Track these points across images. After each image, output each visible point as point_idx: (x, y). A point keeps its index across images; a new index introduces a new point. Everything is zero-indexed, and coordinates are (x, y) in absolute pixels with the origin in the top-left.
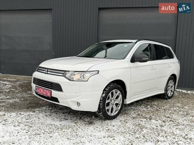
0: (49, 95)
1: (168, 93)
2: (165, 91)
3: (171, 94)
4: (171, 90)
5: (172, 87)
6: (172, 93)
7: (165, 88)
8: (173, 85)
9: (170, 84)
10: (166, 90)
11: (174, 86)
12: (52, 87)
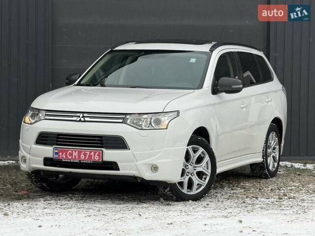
0: (97, 158)
1: (269, 163)
2: (263, 158)
3: (273, 166)
4: (273, 157)
5: (274, 149)
6: (276, 165)
7: (263, 150)
8: (276, 145)
9: (271, 141)
10: (265, 155)
11: (278, 147)
12: (102, 144)
